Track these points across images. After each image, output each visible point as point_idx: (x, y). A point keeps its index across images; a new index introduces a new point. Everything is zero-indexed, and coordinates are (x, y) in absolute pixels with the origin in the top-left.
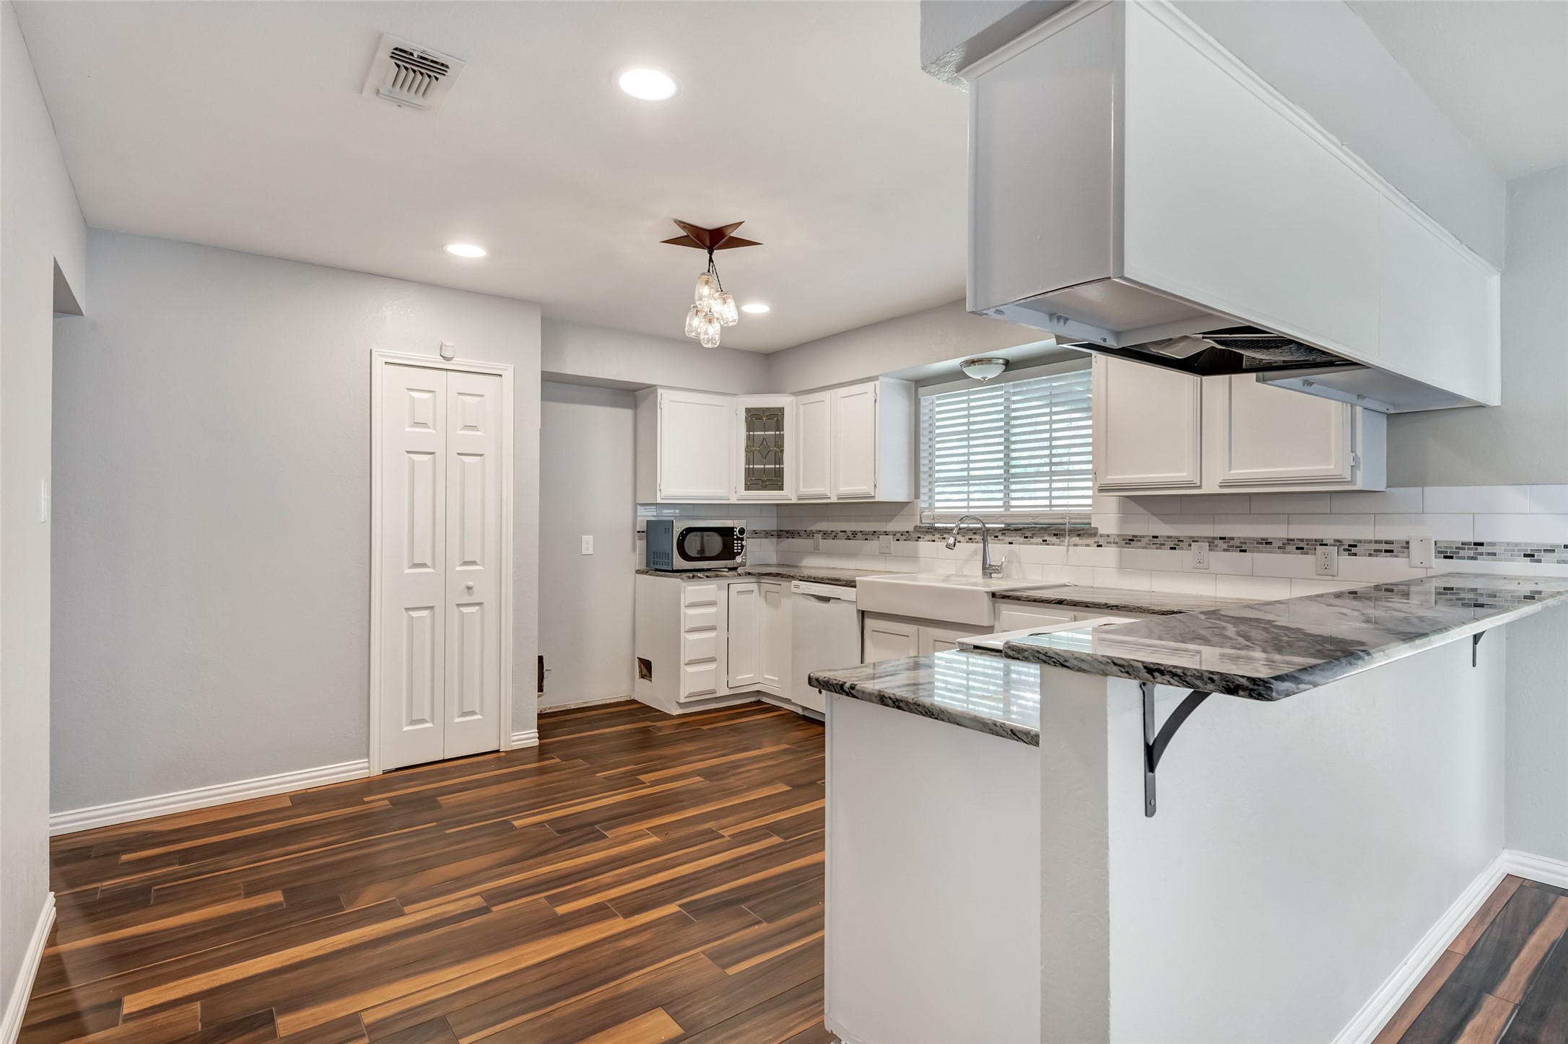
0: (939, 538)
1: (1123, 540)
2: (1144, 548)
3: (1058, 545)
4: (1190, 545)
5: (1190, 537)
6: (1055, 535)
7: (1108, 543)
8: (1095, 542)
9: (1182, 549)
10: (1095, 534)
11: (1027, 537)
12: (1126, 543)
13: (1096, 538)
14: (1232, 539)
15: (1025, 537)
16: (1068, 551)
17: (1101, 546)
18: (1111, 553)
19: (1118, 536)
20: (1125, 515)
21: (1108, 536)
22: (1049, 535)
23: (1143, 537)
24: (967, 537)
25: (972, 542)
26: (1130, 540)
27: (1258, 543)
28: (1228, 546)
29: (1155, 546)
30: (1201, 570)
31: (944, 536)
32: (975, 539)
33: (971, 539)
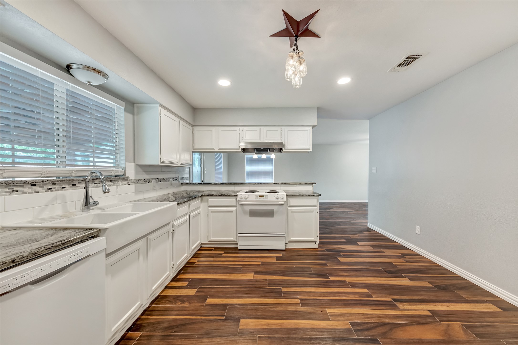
0: (6, 192)
1: (136, 181)
2: (142, 183)
3: (112, 186)
4: (152, 181)
5: (152, 179)
6: (111, 181)
7: (132, 183)
8: (128, 183)
9: (150, 183)
10: (127, 180)
11: (96, 183)
12: (137, 182)
13: (128, 181)
14: (159, 179)
15: (95, 184)
16: (117, 188)
17: (129, 184)
18: (133, 186)
19: (135, 179)
20: (137, 172)
21: (132, 180)
22: (108, 181)
23: (141, 179)
24: (46, 188)
25: (52, 191)
26: (138, 181)
27: (163, 179)
28: (159, 181)
29: (144, 183)
30: (154, 189)
31: (15, 189)
32: (54, 188)
33: (50, 189)
